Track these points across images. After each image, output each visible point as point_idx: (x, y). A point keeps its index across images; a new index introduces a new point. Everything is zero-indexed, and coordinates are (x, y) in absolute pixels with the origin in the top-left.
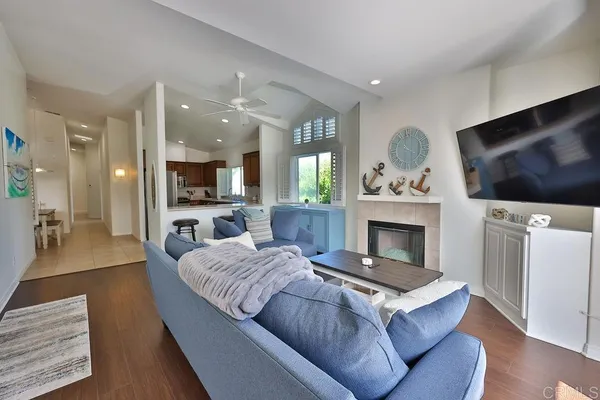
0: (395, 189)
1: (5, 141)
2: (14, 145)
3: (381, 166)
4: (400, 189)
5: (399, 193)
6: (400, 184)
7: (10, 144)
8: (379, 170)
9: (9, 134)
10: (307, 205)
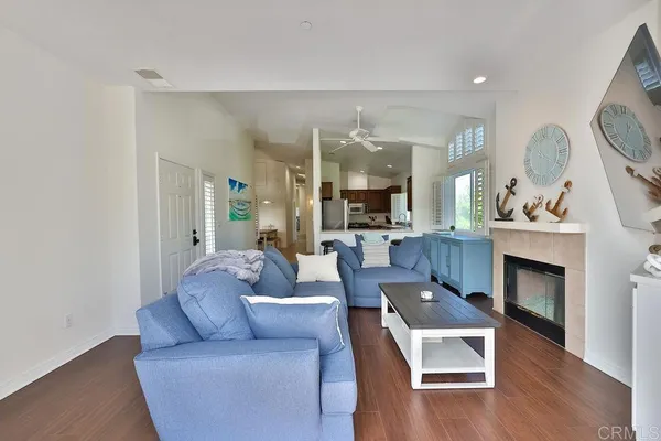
0: (530, 214)
1: (229, 187)
2: (236, 188)
3: (514, 182)
4: (535, 213)
5: (533, 219)
6: (535, 206)
7: (232, 188)
8: (512, 188)
9: (232, 182)
10: (452, 233)
